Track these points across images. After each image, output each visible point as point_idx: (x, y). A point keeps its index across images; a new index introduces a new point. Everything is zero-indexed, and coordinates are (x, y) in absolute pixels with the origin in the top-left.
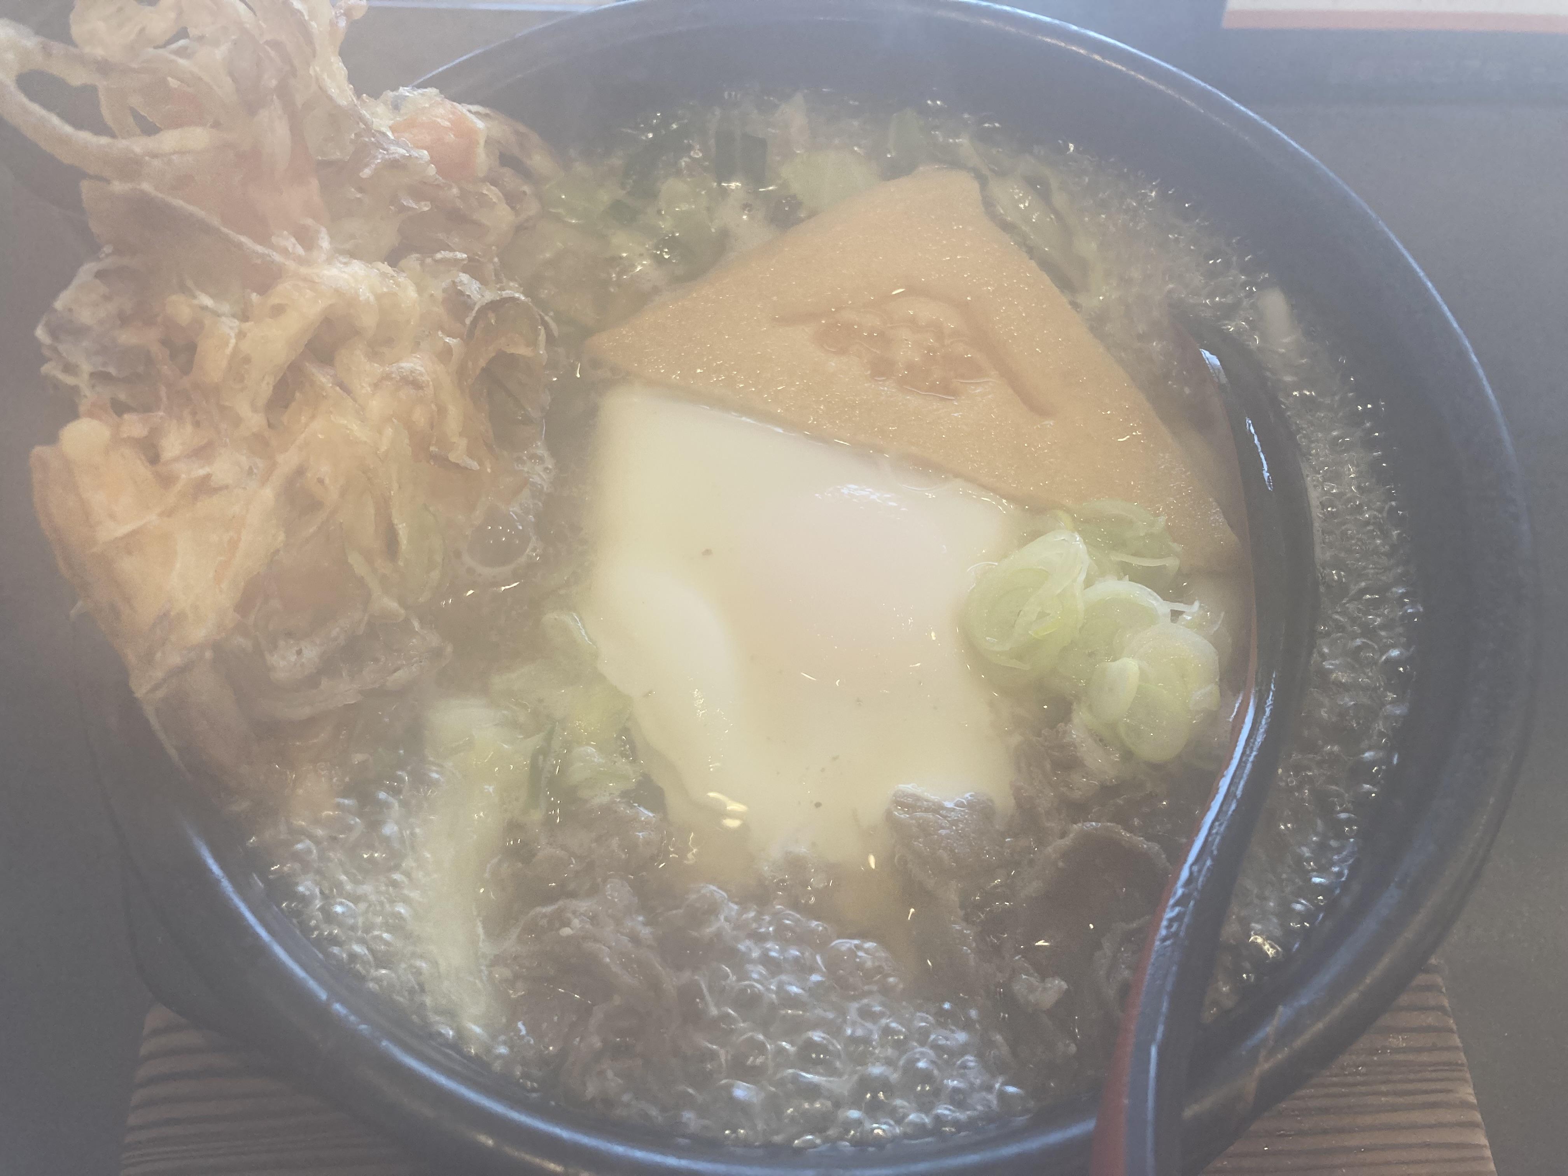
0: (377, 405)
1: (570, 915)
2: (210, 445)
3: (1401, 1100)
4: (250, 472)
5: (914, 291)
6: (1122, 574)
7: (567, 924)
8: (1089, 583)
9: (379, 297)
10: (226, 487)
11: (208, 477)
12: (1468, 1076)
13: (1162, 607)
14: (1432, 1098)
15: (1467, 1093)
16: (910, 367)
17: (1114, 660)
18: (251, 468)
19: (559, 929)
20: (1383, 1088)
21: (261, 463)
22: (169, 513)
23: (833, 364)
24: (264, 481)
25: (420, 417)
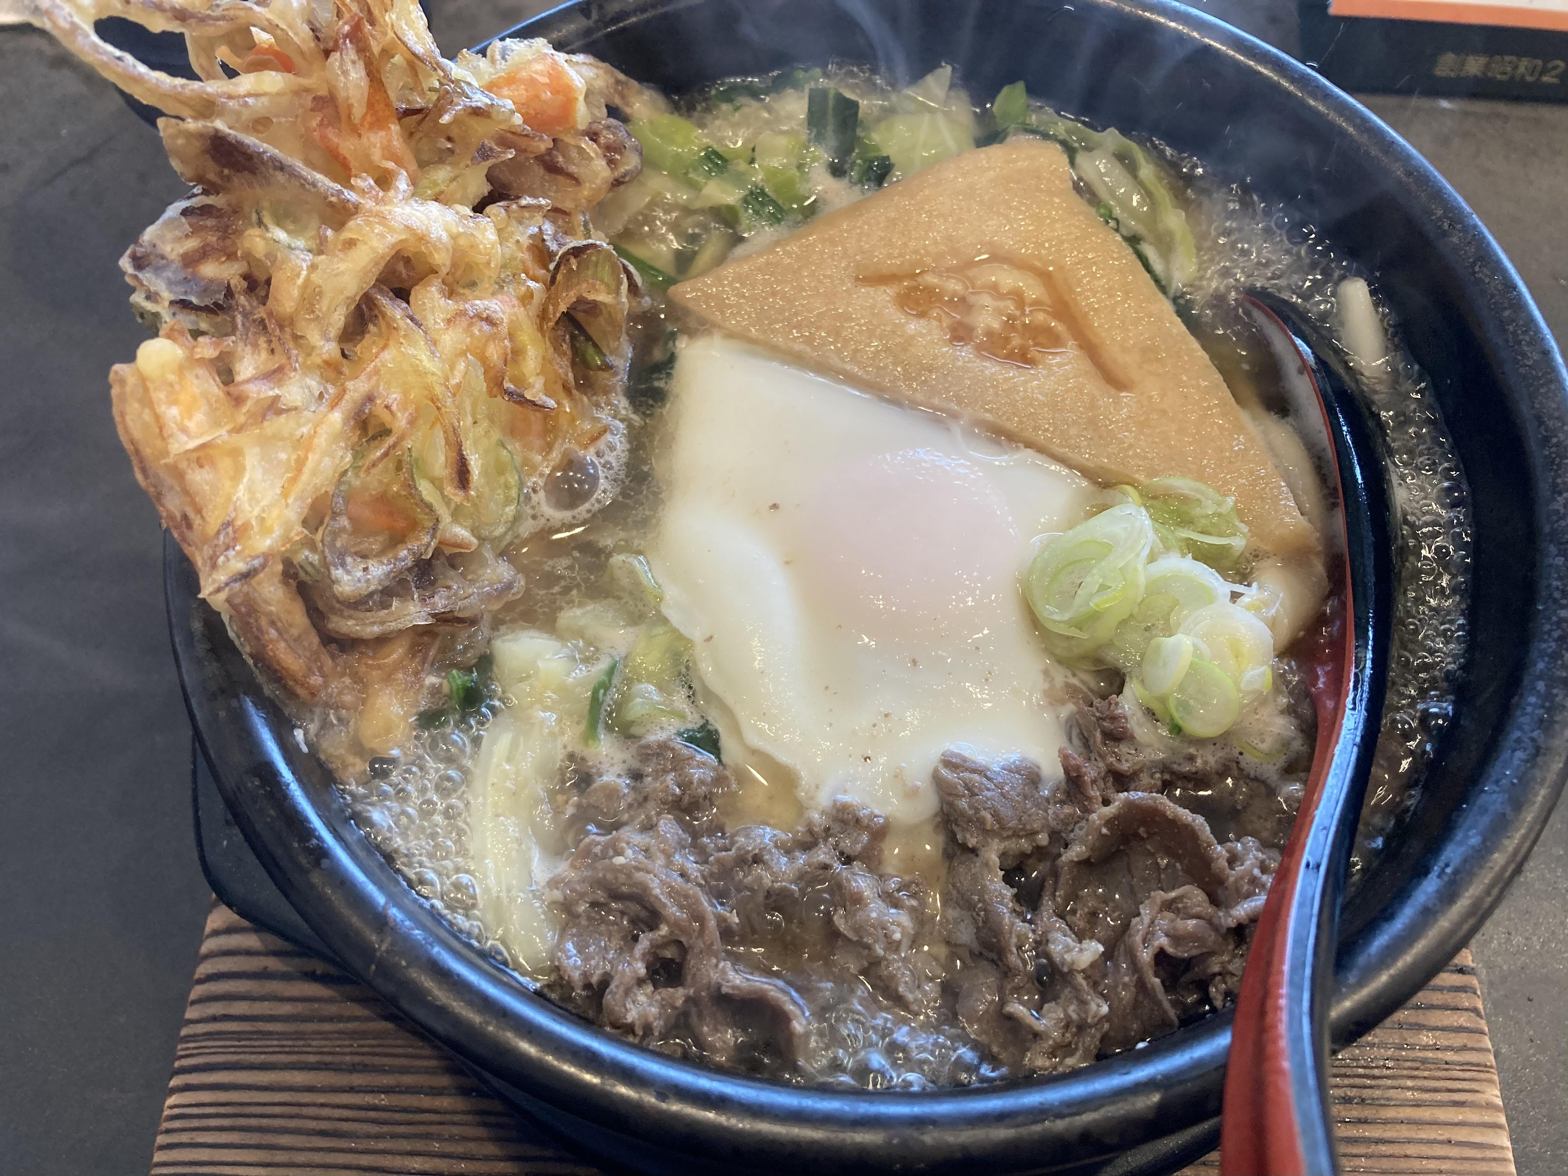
0: (450, 339)
1: (624, 845)
2: (280, 369)
3: (1427, 1096)
4: (321, 396)
5: (998, 257)
6: (1186, 551)
7: (619, 853)
8: (1152, 558)
9: (454, 237)
10: (296, 408)
11: (277, 398)
12: (1496, 1077)
13: (1222, 587)
14: (1457, 1097)
15: (1494, 1094)
16: (989, 333)
17: (1170, 636)
18: (321, 393)
19: (612, 857)
20: (1409, 1083)
21: (332, 390)
22: (238, 430)
23: (913, 326)
24: (333, 406)
25: (494, 353)
